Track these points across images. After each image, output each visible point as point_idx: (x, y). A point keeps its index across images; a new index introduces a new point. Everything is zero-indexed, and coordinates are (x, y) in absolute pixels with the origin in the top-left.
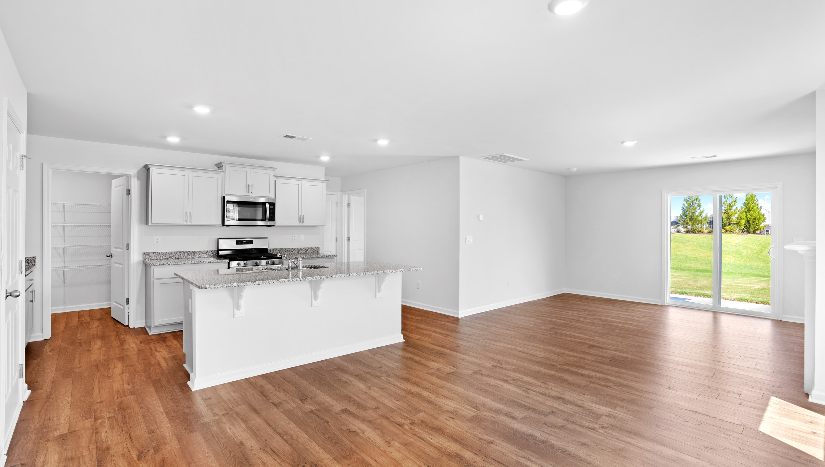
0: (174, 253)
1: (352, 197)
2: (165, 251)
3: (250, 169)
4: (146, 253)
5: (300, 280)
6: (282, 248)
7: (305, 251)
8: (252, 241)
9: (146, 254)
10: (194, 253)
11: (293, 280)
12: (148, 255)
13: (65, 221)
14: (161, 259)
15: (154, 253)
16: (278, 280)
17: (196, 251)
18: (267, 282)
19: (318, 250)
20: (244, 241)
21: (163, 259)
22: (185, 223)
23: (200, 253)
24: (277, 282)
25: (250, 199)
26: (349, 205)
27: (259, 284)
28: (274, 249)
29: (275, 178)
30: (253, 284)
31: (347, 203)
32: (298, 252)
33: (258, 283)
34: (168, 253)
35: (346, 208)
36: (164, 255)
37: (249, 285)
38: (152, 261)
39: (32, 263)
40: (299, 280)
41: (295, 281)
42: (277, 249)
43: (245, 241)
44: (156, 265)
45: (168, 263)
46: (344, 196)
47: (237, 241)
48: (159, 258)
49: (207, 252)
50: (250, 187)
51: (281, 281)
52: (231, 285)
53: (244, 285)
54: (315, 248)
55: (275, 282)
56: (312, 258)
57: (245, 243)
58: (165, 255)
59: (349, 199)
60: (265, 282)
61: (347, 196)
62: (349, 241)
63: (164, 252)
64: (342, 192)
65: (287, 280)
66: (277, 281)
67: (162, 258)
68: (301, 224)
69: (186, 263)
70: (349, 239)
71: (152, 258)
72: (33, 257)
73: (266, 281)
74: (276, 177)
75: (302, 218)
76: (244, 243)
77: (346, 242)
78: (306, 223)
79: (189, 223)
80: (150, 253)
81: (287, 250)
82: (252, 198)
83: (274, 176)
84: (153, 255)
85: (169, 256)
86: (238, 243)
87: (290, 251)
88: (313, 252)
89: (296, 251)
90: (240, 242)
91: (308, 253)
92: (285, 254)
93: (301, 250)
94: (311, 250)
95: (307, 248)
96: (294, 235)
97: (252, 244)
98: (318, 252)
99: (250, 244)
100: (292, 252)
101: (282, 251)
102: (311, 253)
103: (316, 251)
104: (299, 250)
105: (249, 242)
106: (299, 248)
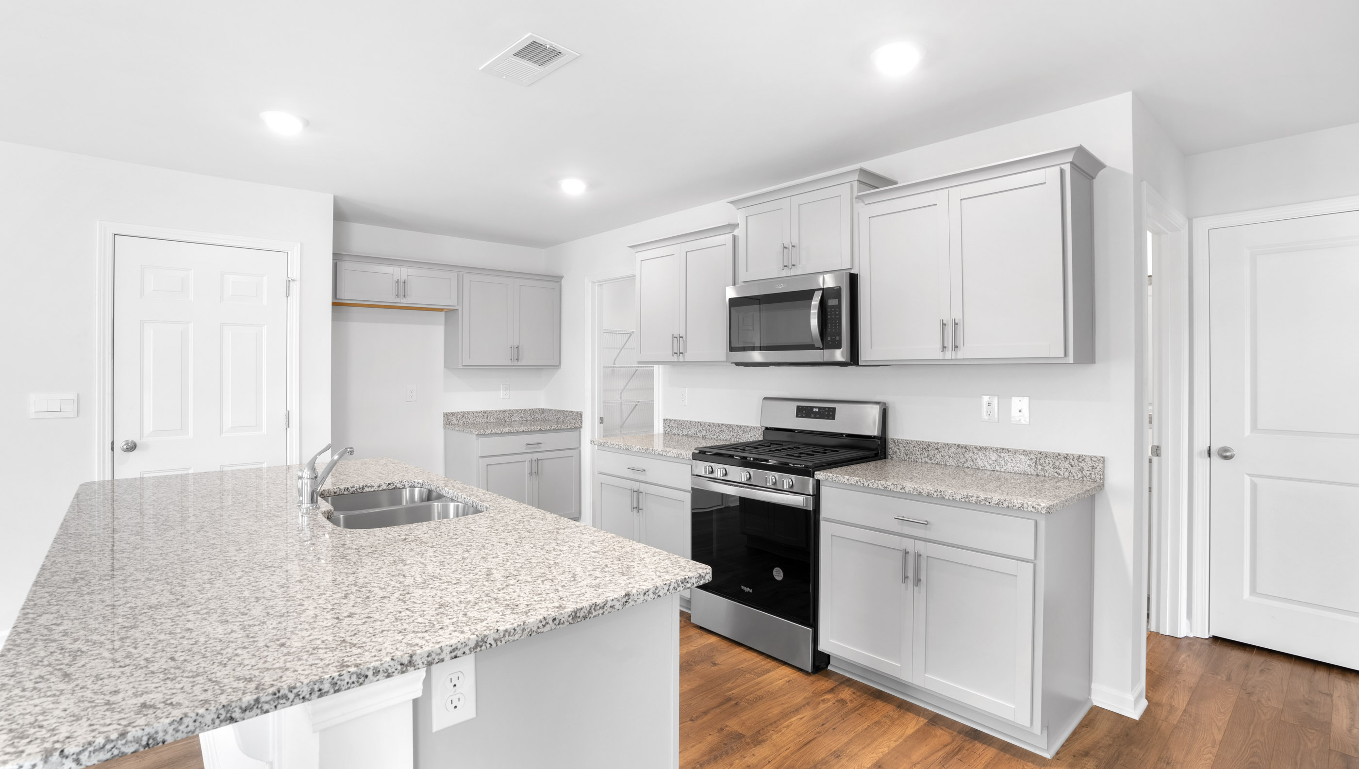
6: (936, 441)
7: (1030, 466)
8: (834, 409)
9: (666, 422)
12: (669, 424)
15: (675, 420)
19: (1094, 467)
20: (814, 410)
22: (675, 359)
28: (908, 443)
32: (999, 464)
38: (673, 436)
39: (577, 420)
42: (919, 443)
43: (817, 410)
47: (798, 407)
54: (1083, 458)
57: (817, 416)
68: (949, 355)
71: (673, 432)
72: (578, 412)
75: (949, 333)
76: (812, 416)
79: (681, 359)
80: (670, 420)
81: (953, 450)
84: (675, 425)
86: (803, 412)
87: (964, 457)
88: (1067, 474)
89: (990, 458)
90: (804, 412)
91: (1042, 473)
92: (946, 465)
93: (1009, 460)
94: (1057, 464)
95: (1040, 455)
96: (986, 399)
97: (833, 418)
98: (1093, 476)
99: (828, 418)
100: (973, 460)
101: (936, 452)
102: (1056, 474)
103: (1081, 470)
104: (1000, 457)
105: (826, 413)
106: (1003, 449)
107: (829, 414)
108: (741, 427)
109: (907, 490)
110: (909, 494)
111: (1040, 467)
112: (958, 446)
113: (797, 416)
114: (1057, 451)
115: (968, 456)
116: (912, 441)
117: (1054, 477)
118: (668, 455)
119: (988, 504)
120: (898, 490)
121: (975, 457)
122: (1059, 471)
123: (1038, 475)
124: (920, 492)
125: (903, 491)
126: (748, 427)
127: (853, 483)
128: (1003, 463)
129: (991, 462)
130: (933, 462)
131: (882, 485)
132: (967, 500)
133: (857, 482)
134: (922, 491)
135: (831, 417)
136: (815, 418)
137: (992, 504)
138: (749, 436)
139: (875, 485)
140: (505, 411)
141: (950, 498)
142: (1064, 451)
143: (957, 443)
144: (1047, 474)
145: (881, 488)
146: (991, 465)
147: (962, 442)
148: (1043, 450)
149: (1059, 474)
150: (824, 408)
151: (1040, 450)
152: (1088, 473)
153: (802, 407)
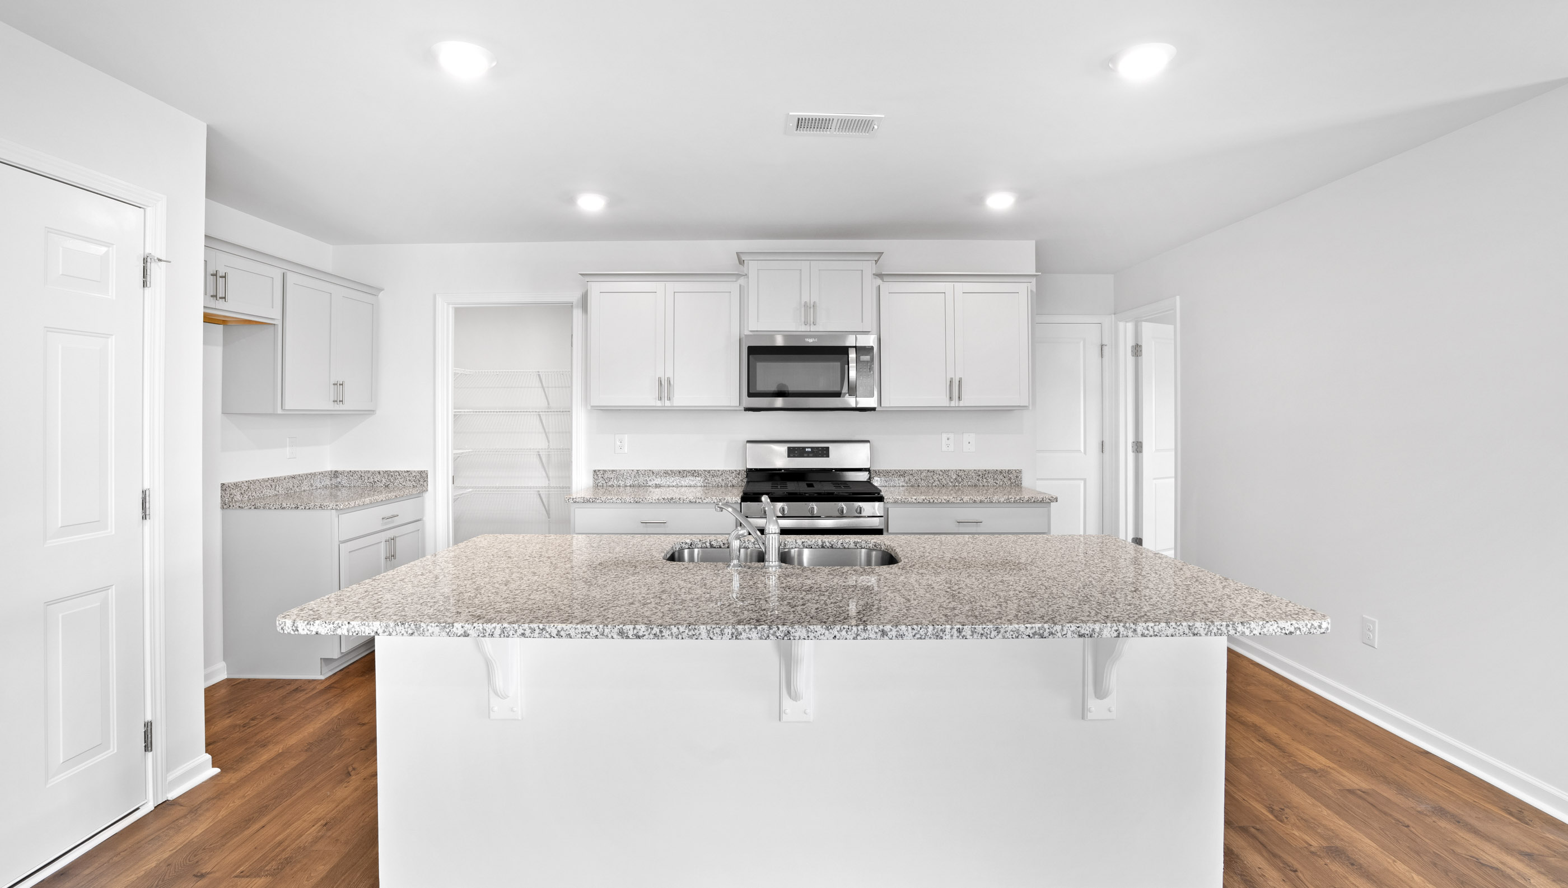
0: (653, 473)
1: (1147, 328)
2: (635, 468)
3: (809, 262)
4: (599, 471)
5: (639, 637)
7: (978, 480)
8: (828, 448)
9: (598, 473)
10: (695, 475)
11: (607, 631)
12: (602, 475)
13: (548, 404)
14: (626, 486)
15: (613, 471)
16: (541, 626)
17: (699, 469)
18: (498, 632)
19: (1017, 477)
20: (807, 450)
21: (630, 486)
22: (659, 403)
23: (708, 476)
24: (536, 634)
25: (807, 340)
26: (1137, 350)
27: (466, 635)
29: (879, 281)
30: (444, 634)
31: (1130, 343)
32: (958, 481)
33: (460, 631)
34: (640, 473)
35: (1130, 359)
36: (633, 476)
37: (427, 633)
38: (610, 488)
39: (421, 482)
40: (630, 634)
41: (615, 636)
43: (810, 450)
44: (577, 501)
45: (602, 499)
46: (1121, 325)
47: (789, 448)
48: (623, 483)
49: (723, 472)
50: (809, 309)
51: (554, 633)
52: (362, 628)
53: (410, 632)
54: (1009, 472)
55: (528, 632)
56: (975, 502)
57: (811, 455)
58: (635, 476)
59: (1137, 334)
60: (489, 627)
61: (1130, 326)
62: (1141, 452)
63: (633, 470)
64: (1115, 314)
65: (580, 631)
66: (538, 631)
67: (629, 483)
68: (953, 404)
69: (640, 500)
70: (1138, 447)
71: (610, 484)
72: (421, 471)
73: (494, 625)
74: (880, 276)
75: (955, 388)
76: (805, 455)
77: (1131, 456)
78: (969, 399)
79: (668, 403)
80: (605, 471)
81: (924, 474)
82: (810, 337)
83: (874, 274)
84: (612, 476)
85: (643, 481)
86: (792, 453)
87: (933, 478)
88: (1001, 483)
89: (951, 478)
90: (796, 452)
91: (986, 484)
92: (919, 486)
93: (965, 477)
94: (996, 477)
95: (985, 472)
96: (945, 436)
97: (828, 456)
98: (1017, 482)
99: (823, 457)
100: (939, 481)
101: (911, 477)
102: (995, 484)
103: (1010, 479)
104: (959, 476)
105: (820, 452)
106: (960, 470)
107: (824, 453)
108: (709, 472)
109: (965, 500)
110: (967, 503)
111: (985, 480)
112: (928, 471)
113: (789, 456)
114: (995, 469)
115: (935, 478)
116: (891, 470)
117: (994, 486)
118: (705, 501)
119: (1021, 501)
120: (958, 501)
121: (941, 478)
122: (997, 482)
123: (983, 486)
124: (975, 500)
125: (962, 501)
126: (719, 471)
127: (920, 501)
128: (960, 480)
129: (952, 480)
130: (909, 485)
131: (945, 500)
132: (1008, 501)
133: (924, 500)
134: (976, 500)
135: (825, 456)
136: (808, 457)
137: (1024, 501)
138: (720, 480)
139: (940, 501)
140: (293, 477)
141: (997, 501)
142: (999, 468)
143: (927, 469)
144: (989, 485)
145: (944, 501)
146: (952, 482)
147: (931, 468)
148: (987, 469)
149: (997, 484)
150: (817, 448)
151: (985, 469)
152: (1014, 481)
153: (794, 448)
